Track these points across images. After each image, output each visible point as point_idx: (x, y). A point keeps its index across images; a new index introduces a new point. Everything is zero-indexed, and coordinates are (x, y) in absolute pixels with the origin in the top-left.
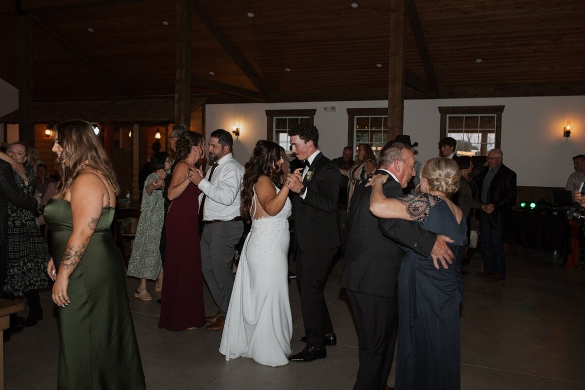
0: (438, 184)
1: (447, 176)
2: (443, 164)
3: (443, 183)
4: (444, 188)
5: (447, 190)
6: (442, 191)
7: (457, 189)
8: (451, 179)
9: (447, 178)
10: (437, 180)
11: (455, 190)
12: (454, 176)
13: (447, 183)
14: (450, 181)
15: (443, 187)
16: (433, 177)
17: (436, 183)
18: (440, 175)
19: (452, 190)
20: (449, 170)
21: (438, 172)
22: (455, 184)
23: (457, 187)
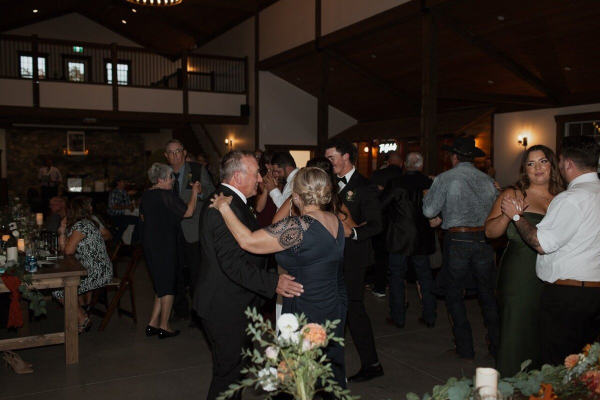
0: (310, 197)
1: (318, 188)
2: (311, 178)
3: (315, 196)
4: (317, 201)
5: (319, 202)
6: (315, 204)
7: (330, 199)
8: (322, 190)
9: (318, 191)
10: (308, 194)
11: (328, 200)
12: (325, 188)
13: (319, 196)
14: (322, 193)
15: (315, 201)
16: (304, 192)
17: (307, 197)
18: (310, 189)
19: (325, 201)
20: (318, 182)
21: (308, 186)
22: (326, 195)
23: (329, 198)
